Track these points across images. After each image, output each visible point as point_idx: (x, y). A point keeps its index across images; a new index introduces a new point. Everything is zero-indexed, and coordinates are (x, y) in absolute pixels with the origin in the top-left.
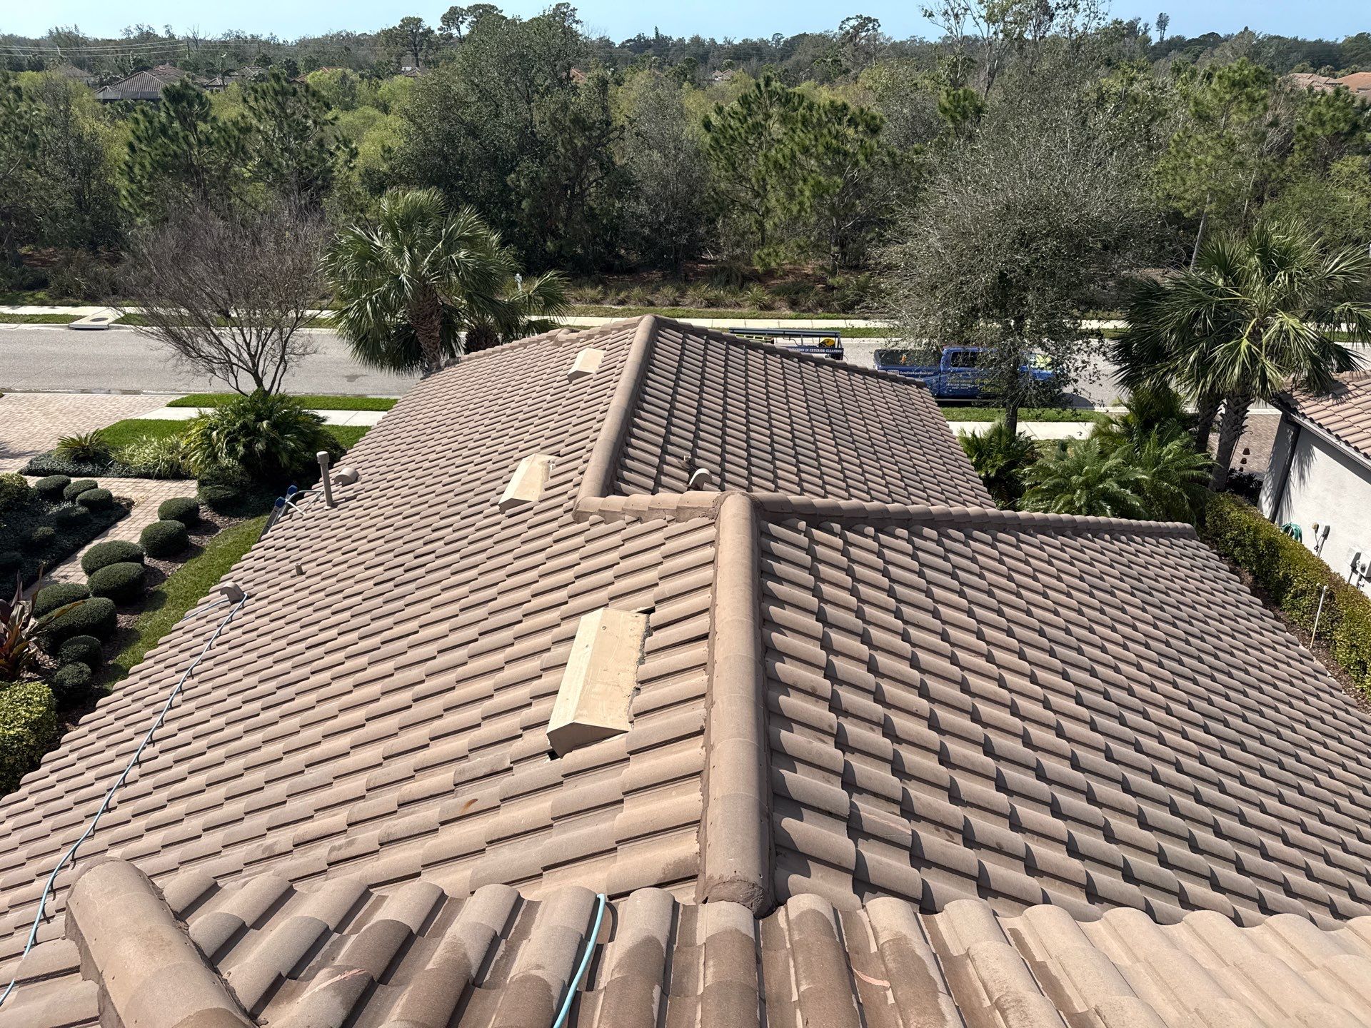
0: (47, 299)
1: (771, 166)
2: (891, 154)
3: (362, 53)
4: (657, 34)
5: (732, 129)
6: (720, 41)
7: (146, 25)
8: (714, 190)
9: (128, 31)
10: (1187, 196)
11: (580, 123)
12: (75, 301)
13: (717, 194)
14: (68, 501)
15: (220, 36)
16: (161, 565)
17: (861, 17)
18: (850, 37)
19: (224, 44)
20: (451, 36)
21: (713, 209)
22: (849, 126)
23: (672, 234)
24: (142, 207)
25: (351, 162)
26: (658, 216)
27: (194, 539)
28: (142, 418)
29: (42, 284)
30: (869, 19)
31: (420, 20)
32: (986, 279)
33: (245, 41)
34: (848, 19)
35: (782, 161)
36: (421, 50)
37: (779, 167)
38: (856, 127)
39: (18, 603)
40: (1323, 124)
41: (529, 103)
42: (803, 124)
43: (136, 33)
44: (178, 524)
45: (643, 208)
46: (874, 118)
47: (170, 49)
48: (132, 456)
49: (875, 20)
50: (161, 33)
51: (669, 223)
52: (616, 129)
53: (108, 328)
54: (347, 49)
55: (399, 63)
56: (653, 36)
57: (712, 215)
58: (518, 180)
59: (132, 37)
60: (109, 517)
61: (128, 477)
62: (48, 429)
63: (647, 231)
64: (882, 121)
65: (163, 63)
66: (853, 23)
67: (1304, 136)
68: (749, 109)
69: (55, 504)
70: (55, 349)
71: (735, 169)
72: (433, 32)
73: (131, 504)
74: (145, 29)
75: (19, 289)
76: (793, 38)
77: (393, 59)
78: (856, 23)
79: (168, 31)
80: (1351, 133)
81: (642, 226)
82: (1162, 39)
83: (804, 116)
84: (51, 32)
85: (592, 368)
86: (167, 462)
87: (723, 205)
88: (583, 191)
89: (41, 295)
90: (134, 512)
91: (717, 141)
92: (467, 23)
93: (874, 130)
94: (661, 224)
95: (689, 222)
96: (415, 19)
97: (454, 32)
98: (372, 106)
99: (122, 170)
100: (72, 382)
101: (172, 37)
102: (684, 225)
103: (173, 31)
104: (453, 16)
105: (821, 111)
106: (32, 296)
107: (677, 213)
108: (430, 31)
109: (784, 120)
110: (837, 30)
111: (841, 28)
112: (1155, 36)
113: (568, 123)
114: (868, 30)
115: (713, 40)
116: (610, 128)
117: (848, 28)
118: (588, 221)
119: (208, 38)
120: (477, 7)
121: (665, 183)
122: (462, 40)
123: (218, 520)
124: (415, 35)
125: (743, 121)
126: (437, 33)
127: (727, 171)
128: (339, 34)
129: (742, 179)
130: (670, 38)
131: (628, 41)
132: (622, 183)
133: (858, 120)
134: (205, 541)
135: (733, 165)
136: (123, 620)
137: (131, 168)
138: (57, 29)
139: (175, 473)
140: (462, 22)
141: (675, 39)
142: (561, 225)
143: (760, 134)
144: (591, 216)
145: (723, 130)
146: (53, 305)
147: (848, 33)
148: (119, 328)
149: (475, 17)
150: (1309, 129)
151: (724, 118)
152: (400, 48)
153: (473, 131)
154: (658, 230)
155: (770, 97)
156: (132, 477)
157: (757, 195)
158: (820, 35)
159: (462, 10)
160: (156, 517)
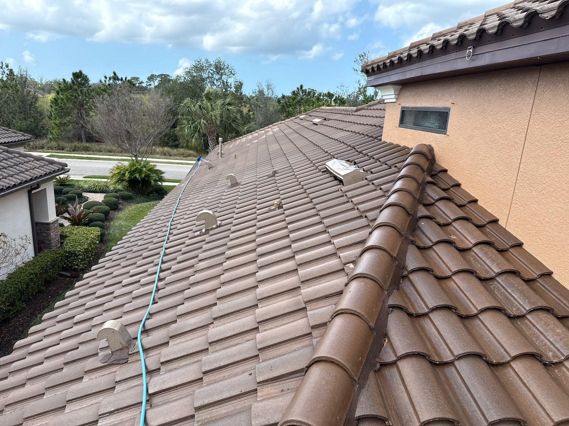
22: (334, 102)
27: (120, 206)
39: (77, 205)
44: (116, 199)
46: (343, 99)
68: (295, 96)
73: (88, 198)
83: (318, 97)
86: (99, 186)
90: (90, 200)
96: (136, 78)
97: (152, 83)
108: (142, 82)
120: (162, 75)
123: (125, 203)
124: (136, 83)
126: (145, 83)
133: (338, 100)
137: (56, 101)
140: (155, 80)
149: (161, 79)
151: (285, 99)
155: (302, 93)
156: (84, 192)
159: (156, 75)
160: (103, 199)
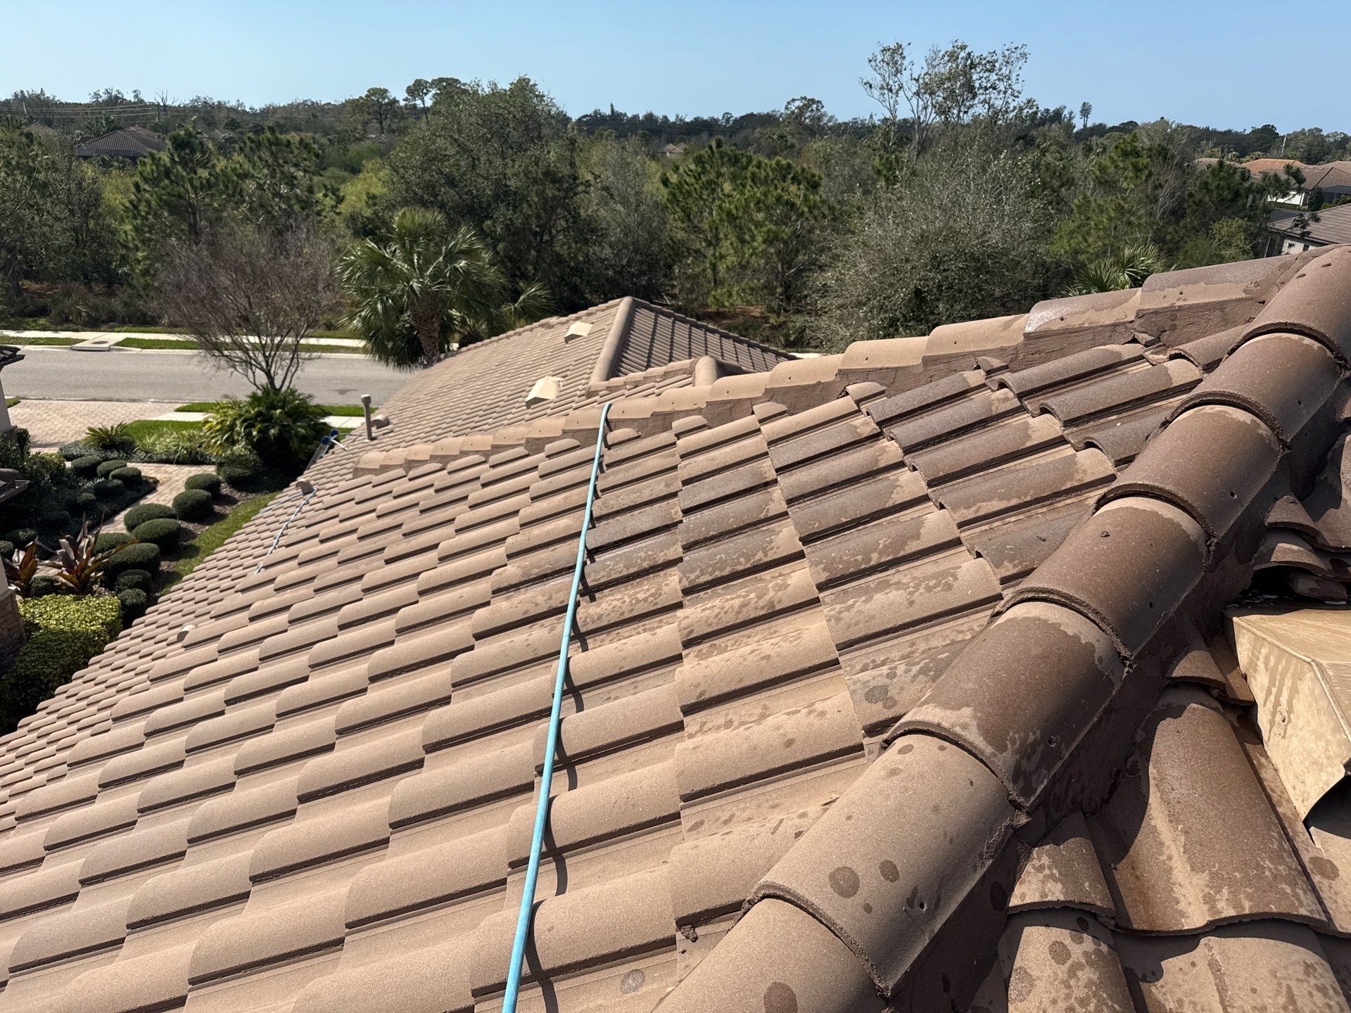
0: (48, 324)
1: (724, 216)
2: (831, 209)
3: (327, 120)
4: (612, 111)
5: (687, 184)
6: (672, 119)
7: (115, 90)
8: (671, 239)
9: (96, 95)
10: (1091, 250)
11: (551, 176)
12: (75, 327)
13: (674, 242)
14: (101, 477)
15: (187, 102)
16: (191, 526)
17: (805, 98)
18: (797, 117)
19: (193, 109)
20: (415, 106)
21: (670, 256)
22: (793, 183)
23: (633, 275)
24: (143, 242)
25: (336, 207)
26: (621, 260)
27: (217, 508)
28: (155, 419)
29: (42, 312)
30: (813, 101)
31: (386, 91)
32: (903, 294)
33: (212, 106)
34: (793, 100)
35: (734, 212)
36: (386, 118)
37: (731, 218)
38: (799, 184)
39: (84, 537)
40: (1209, 191)
41: (504, 159)
42: (753, 181)
43: (105, 97)
44: (206, 493)
45: (607, 252)
46: (813, 176)
47: (139, 112)
48: (154, 444)
49: (819, 102)
50: (130, 97)
51: (631, 267)
52: (582, 183)
53: (109, 350)
54: (314, 116)
55: (365, 130)
56: (608, 112)
57: (669, 261)
58: (494, 226)
59: (100, 100)
60: (139, 491)
61: (150, 462)
62: (68, 427)
63: (610, 273)
64: (820, 178)
65: (133, 125)
66: (798, 103)
67: (1194, 202)
68: (703, 168)
69: (89, 480)
70: (64, 366)
71: (690, 220)
72: (398, 102)
73: (156, 482)
74: (114, 93)
75: (21, 316)
76: (742, 118)
77: (359, 126)
78: (801, 104)
79: (136, 96)
80: (1234, 200)
81: (607, 269)
82: (1085, 126)
83: (753, 174)
84: (16, 95)
85: (584, 334)
86: (186, 449)
87: (678, 251)
88: (553, 238)
89: (42, 321)
90: (160, 488)
91: (674, 195)
92: (430, 95)
93: (814, 186)
94: (623, 266)
95: (648, 266)
96: (381, 90)
97: (419, 103)
98: (340, 168)
99: (127, 208)
100: (83, 392)
101: (142, 101)
102: (645, 268)
103: (142, 96)
104: (417, 89)
105: (768, 169)
106: (34, 321)
107: (638, 257)
108: (395, 101)
109: (734, 178)
110: (783, 110)
111: (787, 108)
112: (1078, 124)
113: (540, 176)
114: (812, 110)
115: (665, 117)
116: (578, 181)
117: (793, 108)
118: (556, 265)
119: (176, 104)
120: (441, 80)
121: (627, 231)
122: (425, 110)
123: (237, 495)
124: (380, 105)
125: (698, 178)
126: (402, 103)
127: (683, 222)
128: (304, 103)
129: (697, 230)
130: (625, 115)
131: (585, 116)
132: (587, 231)
133: (800, 178)
134: (228, 510)
135: (689, 216)
136: (165, 566)
137: (135, 207)
138: (22, 92)
139: (193, 459)
140: (426, 94)
141: (630, 115)
142: (530, 267)
143: (714, 190)
144: (559, 260)
145: (680, 186)
146: (56, 331)
147: (793, 112)
148: (119, 350)
149: (439, 89)
150: (1198, 197)
151: (679, 175)
152: (366, 117)
153: (451, 182)
154: (621, 272)
155: (722, 157)
156: (154, 462)
157: (709, 244)
158: (768, 114)
159: (427, 82)
160: (183, 490)
